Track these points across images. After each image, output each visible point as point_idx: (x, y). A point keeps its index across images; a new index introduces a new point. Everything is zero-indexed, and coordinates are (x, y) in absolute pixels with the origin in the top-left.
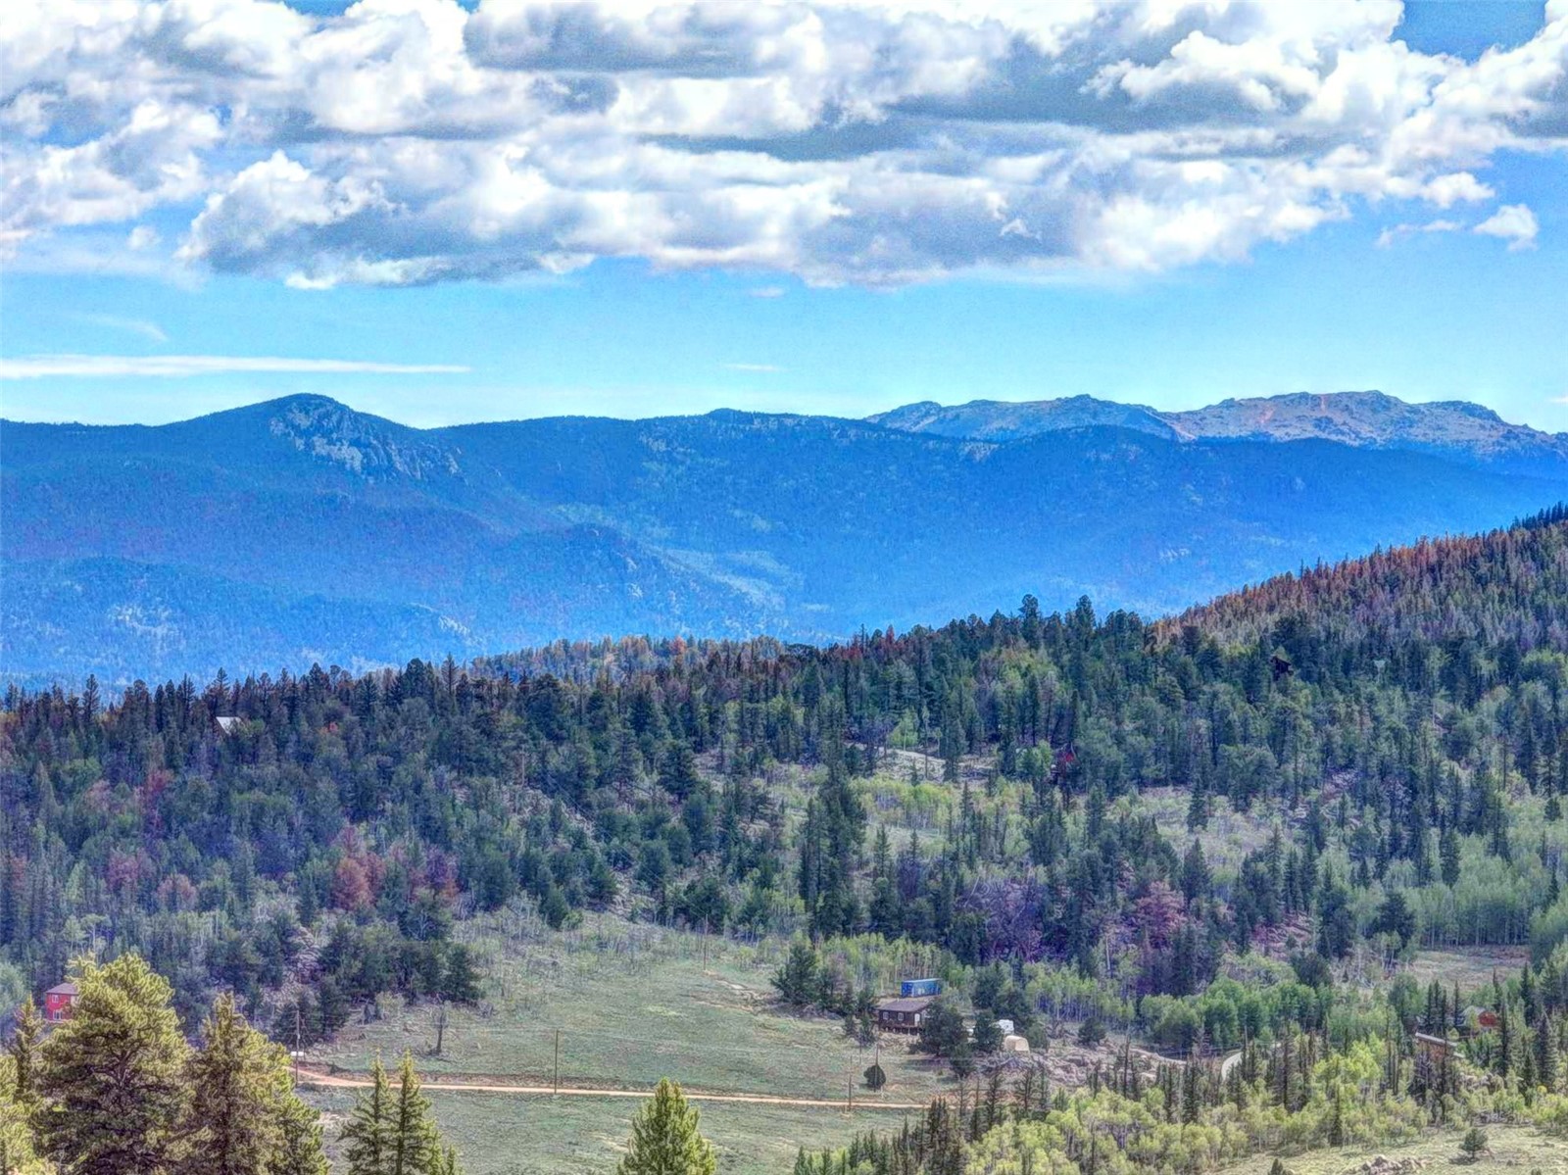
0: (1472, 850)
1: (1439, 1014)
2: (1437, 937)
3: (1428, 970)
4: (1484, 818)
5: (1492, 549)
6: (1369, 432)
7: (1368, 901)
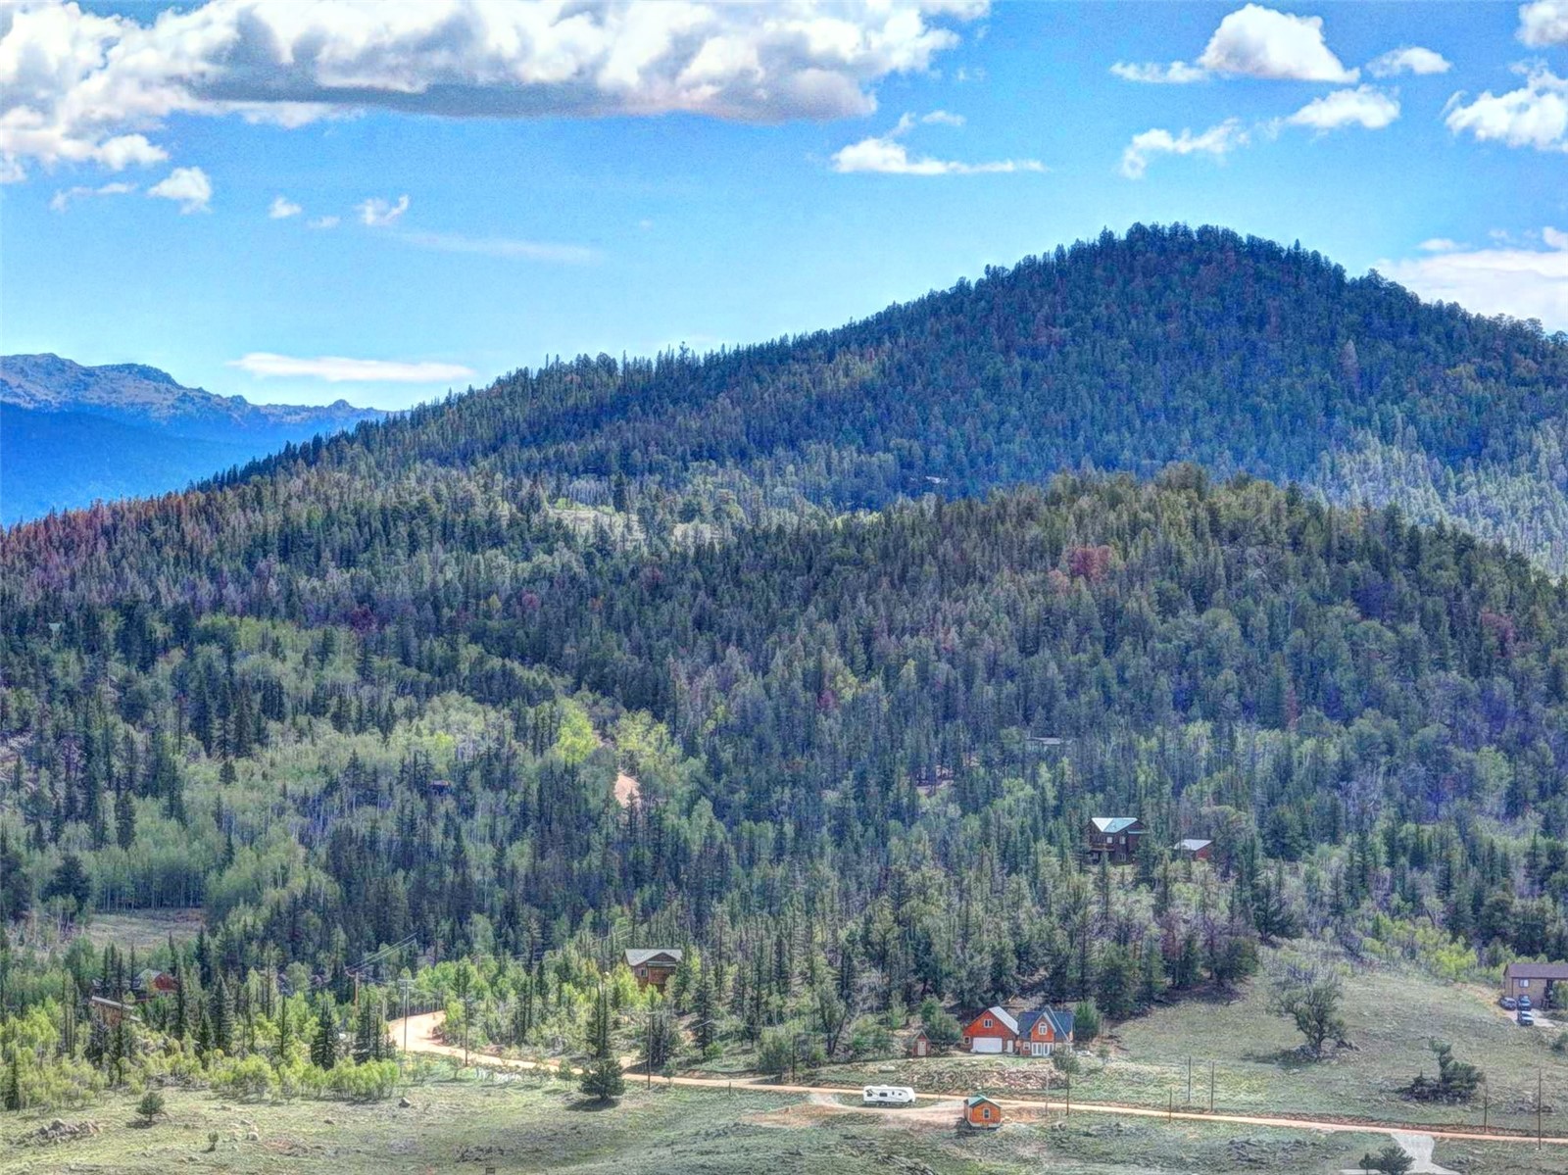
0: (147, 813)
1: (115, 979)
2: (114, 901)
3: (103, 935)
4: (161, 781)
5: (168, 512)
6: (44, 393)
7: (44, 864)
